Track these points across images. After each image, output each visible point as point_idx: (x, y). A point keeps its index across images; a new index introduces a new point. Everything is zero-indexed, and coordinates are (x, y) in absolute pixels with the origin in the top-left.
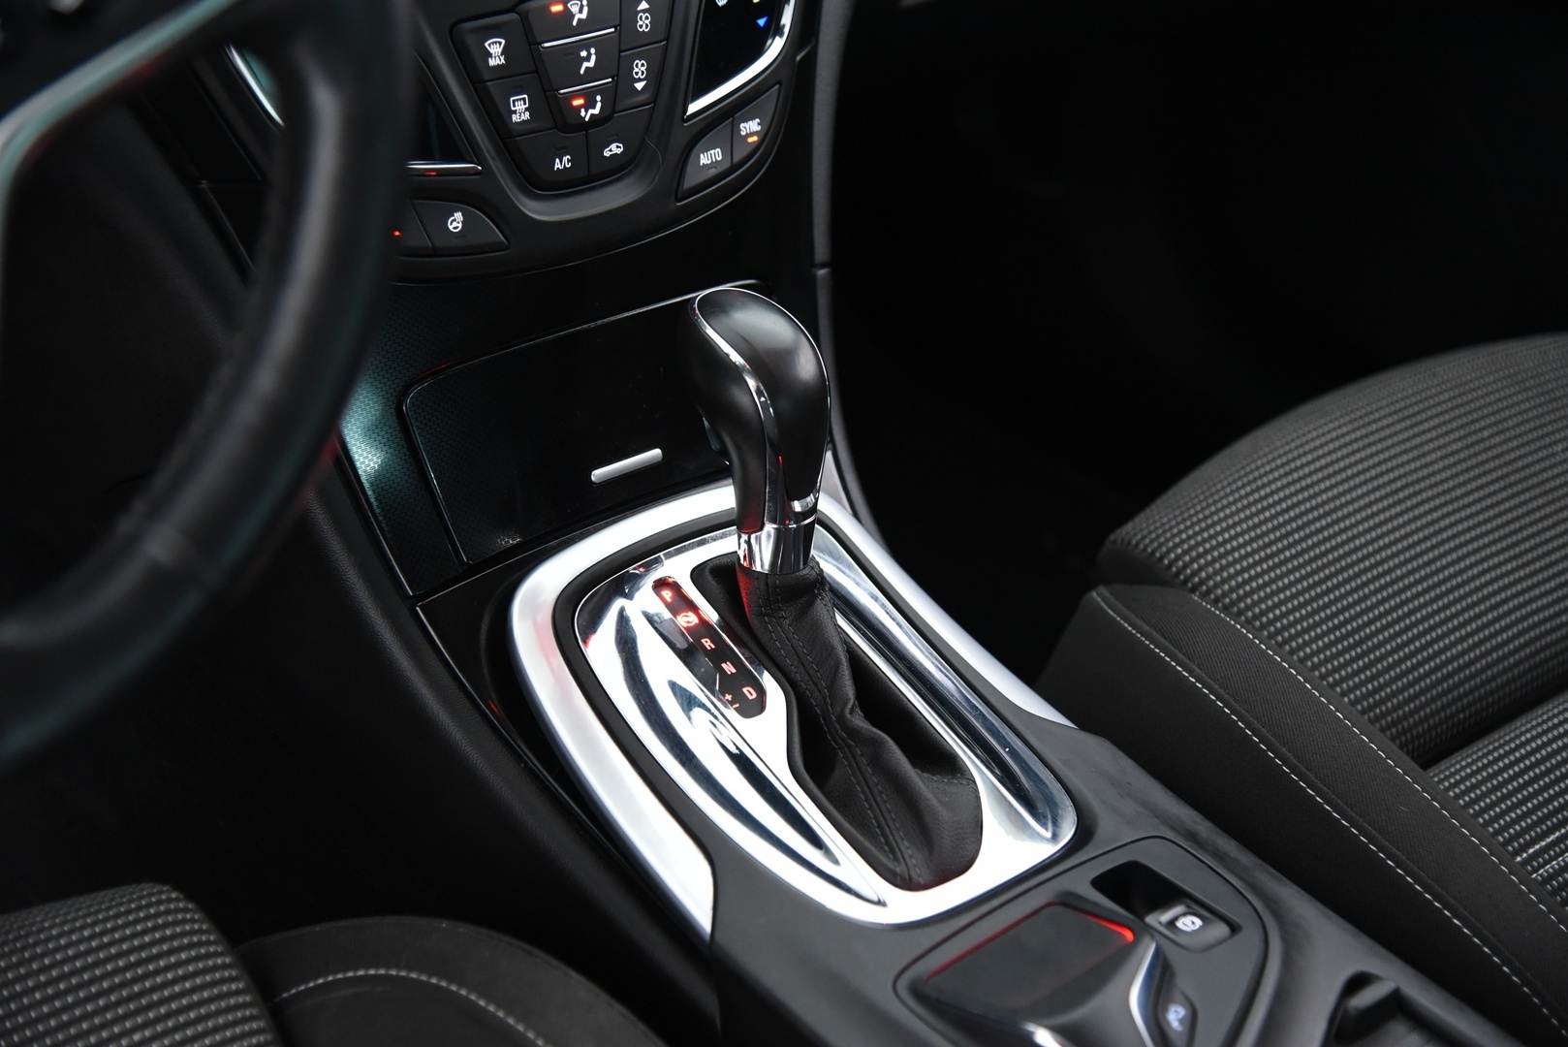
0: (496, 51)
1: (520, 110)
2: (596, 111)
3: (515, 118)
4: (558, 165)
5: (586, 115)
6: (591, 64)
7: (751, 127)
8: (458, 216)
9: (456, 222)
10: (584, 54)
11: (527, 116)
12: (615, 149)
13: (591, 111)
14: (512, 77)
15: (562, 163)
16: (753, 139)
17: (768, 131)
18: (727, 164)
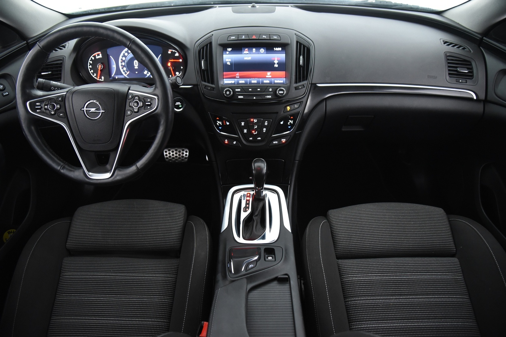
0: (243, 124)
1: (245, 131)
2: (256, 133)
3: (244, 132)
4: (250, 139)
5: (254, 134)
6: (256, 127)
7: (284, 140)
8: (235, 142)
9: (235, 143)
10: (255, 126)
11: (246, 132)
12: (259, 138)
13: (255, 133)
14: (244, 127)
15: (251, 139)
16: (284, 142)
17: (287, 142)
18: (278, 144)
